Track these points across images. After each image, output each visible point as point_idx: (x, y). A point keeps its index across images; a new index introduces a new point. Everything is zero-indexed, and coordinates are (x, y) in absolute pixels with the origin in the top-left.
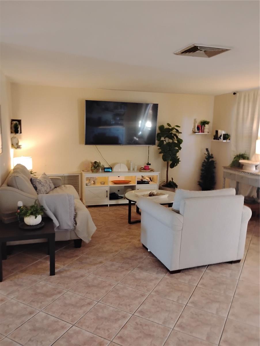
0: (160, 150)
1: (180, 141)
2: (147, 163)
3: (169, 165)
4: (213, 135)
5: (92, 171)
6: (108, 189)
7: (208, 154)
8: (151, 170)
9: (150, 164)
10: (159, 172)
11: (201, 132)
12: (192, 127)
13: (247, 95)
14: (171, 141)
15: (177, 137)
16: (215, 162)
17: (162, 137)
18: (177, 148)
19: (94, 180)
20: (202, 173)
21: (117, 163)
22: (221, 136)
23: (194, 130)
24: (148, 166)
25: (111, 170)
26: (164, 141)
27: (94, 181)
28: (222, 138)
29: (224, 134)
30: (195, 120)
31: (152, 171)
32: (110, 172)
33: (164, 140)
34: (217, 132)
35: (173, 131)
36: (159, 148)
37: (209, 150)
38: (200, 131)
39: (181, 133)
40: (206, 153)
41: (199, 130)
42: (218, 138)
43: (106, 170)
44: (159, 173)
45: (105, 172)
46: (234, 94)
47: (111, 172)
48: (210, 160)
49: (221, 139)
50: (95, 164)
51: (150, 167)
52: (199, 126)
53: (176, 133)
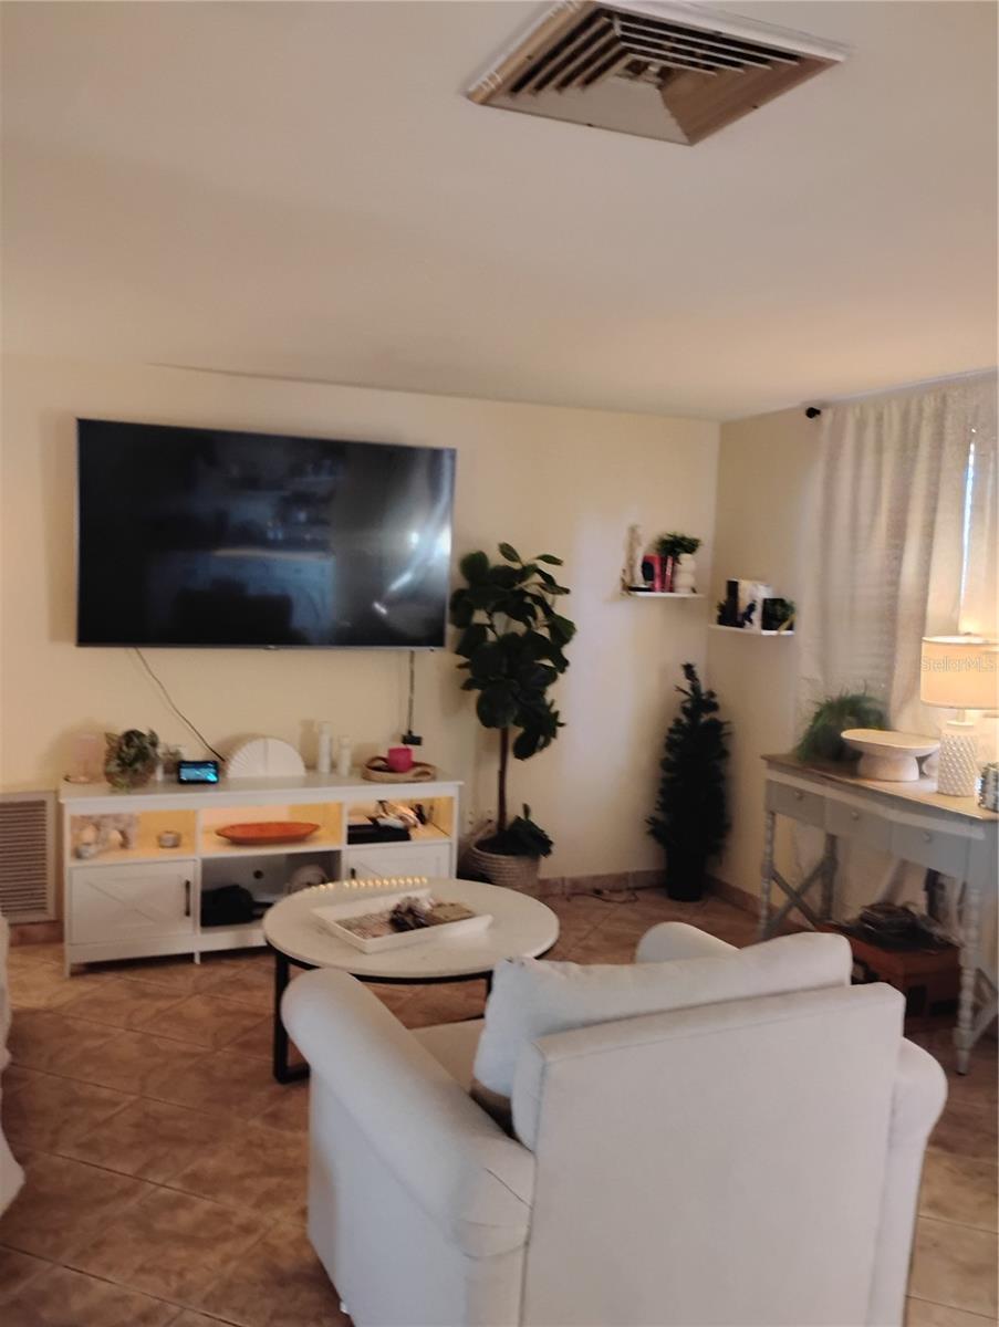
0: (467, 673)
1: (563, 631)
2: (405, 733)
3: (511, 741)
4: (716, 604)
5: (109, 781)
6: (192, 872)
7: (695, 688)
8: (419, 769)
9: (417, 741)
10: (461, 783)
11: (663, 589)
12: (620, 562)
13: (871, 421)
14: (519, 627)
15: (548, 611)
16: (726, 729)
17: (479, 608)
18: (548, 663)
19: (121, 826)
20: (664, 780)
21: (253, 737)
22: (751, 608)
23: (627, 579)
24: (408, 750)
25: (216, 775)
26: (489, 630)
27: (123, 833)
28: (756, 616)
29: (765, 601)
30: (633, 530)
31: (425, 778)
32: (206, 782)
33: (487, 622)
34: (733, 588)
35: (529, 581)
36: (462, 660)
37: (700, 672)
38: (657, 584)
39: (567, 591)
40: (686, 685)
41: (652, 579)
42: (739, 619)
43: (186, 774)
44: (461, 787)
45: (182, 782)
46: (812, 413)
47: (213, 783)
48: (705, 718)
49: (751, 621)
50: (128, 745)
51: (418, 754)
52: (652, 558)
53: (543, 592)
